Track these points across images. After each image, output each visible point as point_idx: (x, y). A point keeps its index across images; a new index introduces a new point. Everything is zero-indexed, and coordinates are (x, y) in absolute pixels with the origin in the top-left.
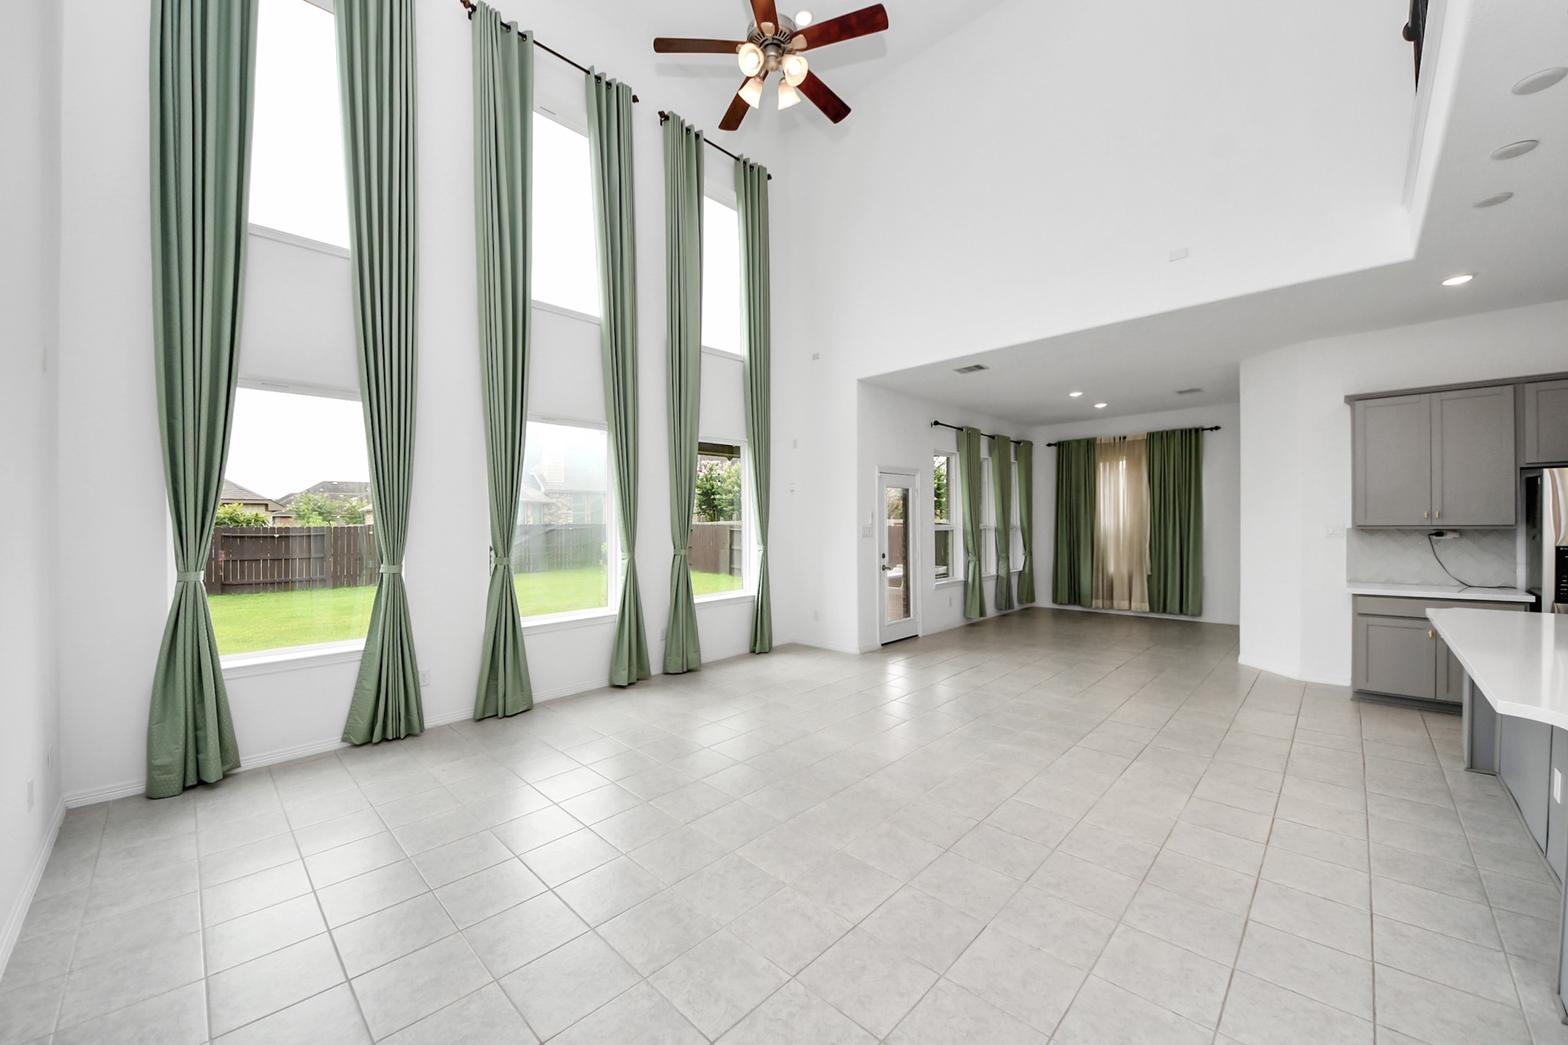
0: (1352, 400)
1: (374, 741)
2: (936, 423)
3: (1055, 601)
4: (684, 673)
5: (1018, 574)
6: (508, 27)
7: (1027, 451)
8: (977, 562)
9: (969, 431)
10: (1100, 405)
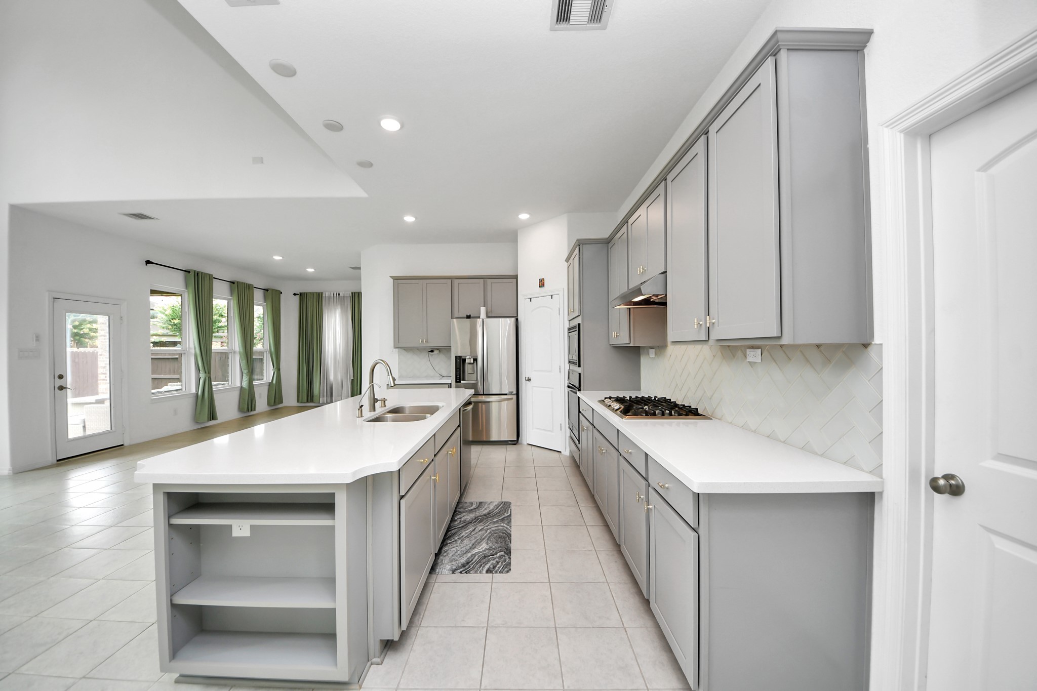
0: (395, 279)
2: (148, 262)
3: (298, 402)
5: (268, 384)
7: (273, 297)
8: (207, 378)
9: (198, 274)
10: (310, 270)
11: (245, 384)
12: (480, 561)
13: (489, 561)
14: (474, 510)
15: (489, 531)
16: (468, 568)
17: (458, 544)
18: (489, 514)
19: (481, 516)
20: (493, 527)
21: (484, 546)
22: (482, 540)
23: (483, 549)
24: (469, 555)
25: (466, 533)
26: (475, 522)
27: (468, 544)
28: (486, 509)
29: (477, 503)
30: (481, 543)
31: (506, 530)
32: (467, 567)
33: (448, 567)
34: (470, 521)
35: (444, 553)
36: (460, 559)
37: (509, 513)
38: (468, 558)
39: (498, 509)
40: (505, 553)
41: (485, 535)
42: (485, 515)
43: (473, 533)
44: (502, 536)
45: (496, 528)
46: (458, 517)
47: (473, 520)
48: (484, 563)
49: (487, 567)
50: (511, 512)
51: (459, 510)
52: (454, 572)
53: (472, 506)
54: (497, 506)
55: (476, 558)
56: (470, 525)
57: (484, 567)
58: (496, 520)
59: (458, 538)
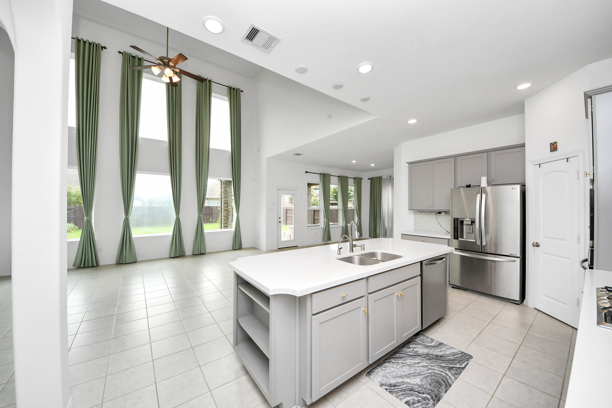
0: (410, 163)
1: (81, 267)
2: (306, 172)
3: (370, 236)
4: (199, 254)
6: (135, 57)
7: (358, 181)
8: (327, 221)
9: (324, 174)
10: (373, 165)
11: (344, 225)
12: (405, 390)
13: (412, 395)
14: (430, 347)
15: (430, 371)
16: (393, 390)
17: (398, 367)
18: (441, 356)
19: (433, 355)
20: (437, 370)
21: (417, 381)
22: (419, 374)
23: (415, 383)
24: (400, 380)
25: (411, 362)
26: (425, 357)
27: (406, 371)
28: (441, 351)
29: (437, 343)
30: (417, 377)
31: (448, 378)
32: (392, 388)
33: (379, 379)
34: (421, 355)
35: (384, 367)
36: (392, 379)
37: (463, 366)
38: (397, 382)
39: (453, 357)
40: (432, 397)
41: (424, 372)
42: (437, 356)
43: (416, 365)
44: (439, 382)
45: (439, 372)
46: (414, 346)
47: (423, 355)
48: (407, 394)
49: (408, 399)
50: (466, 366)
51: (418, 341)
52: (382, 385)
53: (431, 343)
54: (454, 354)
55: (403, 386)
56: (419, 357)
57: (405, 397)
58: (444, 365)
59: (401, 363)
